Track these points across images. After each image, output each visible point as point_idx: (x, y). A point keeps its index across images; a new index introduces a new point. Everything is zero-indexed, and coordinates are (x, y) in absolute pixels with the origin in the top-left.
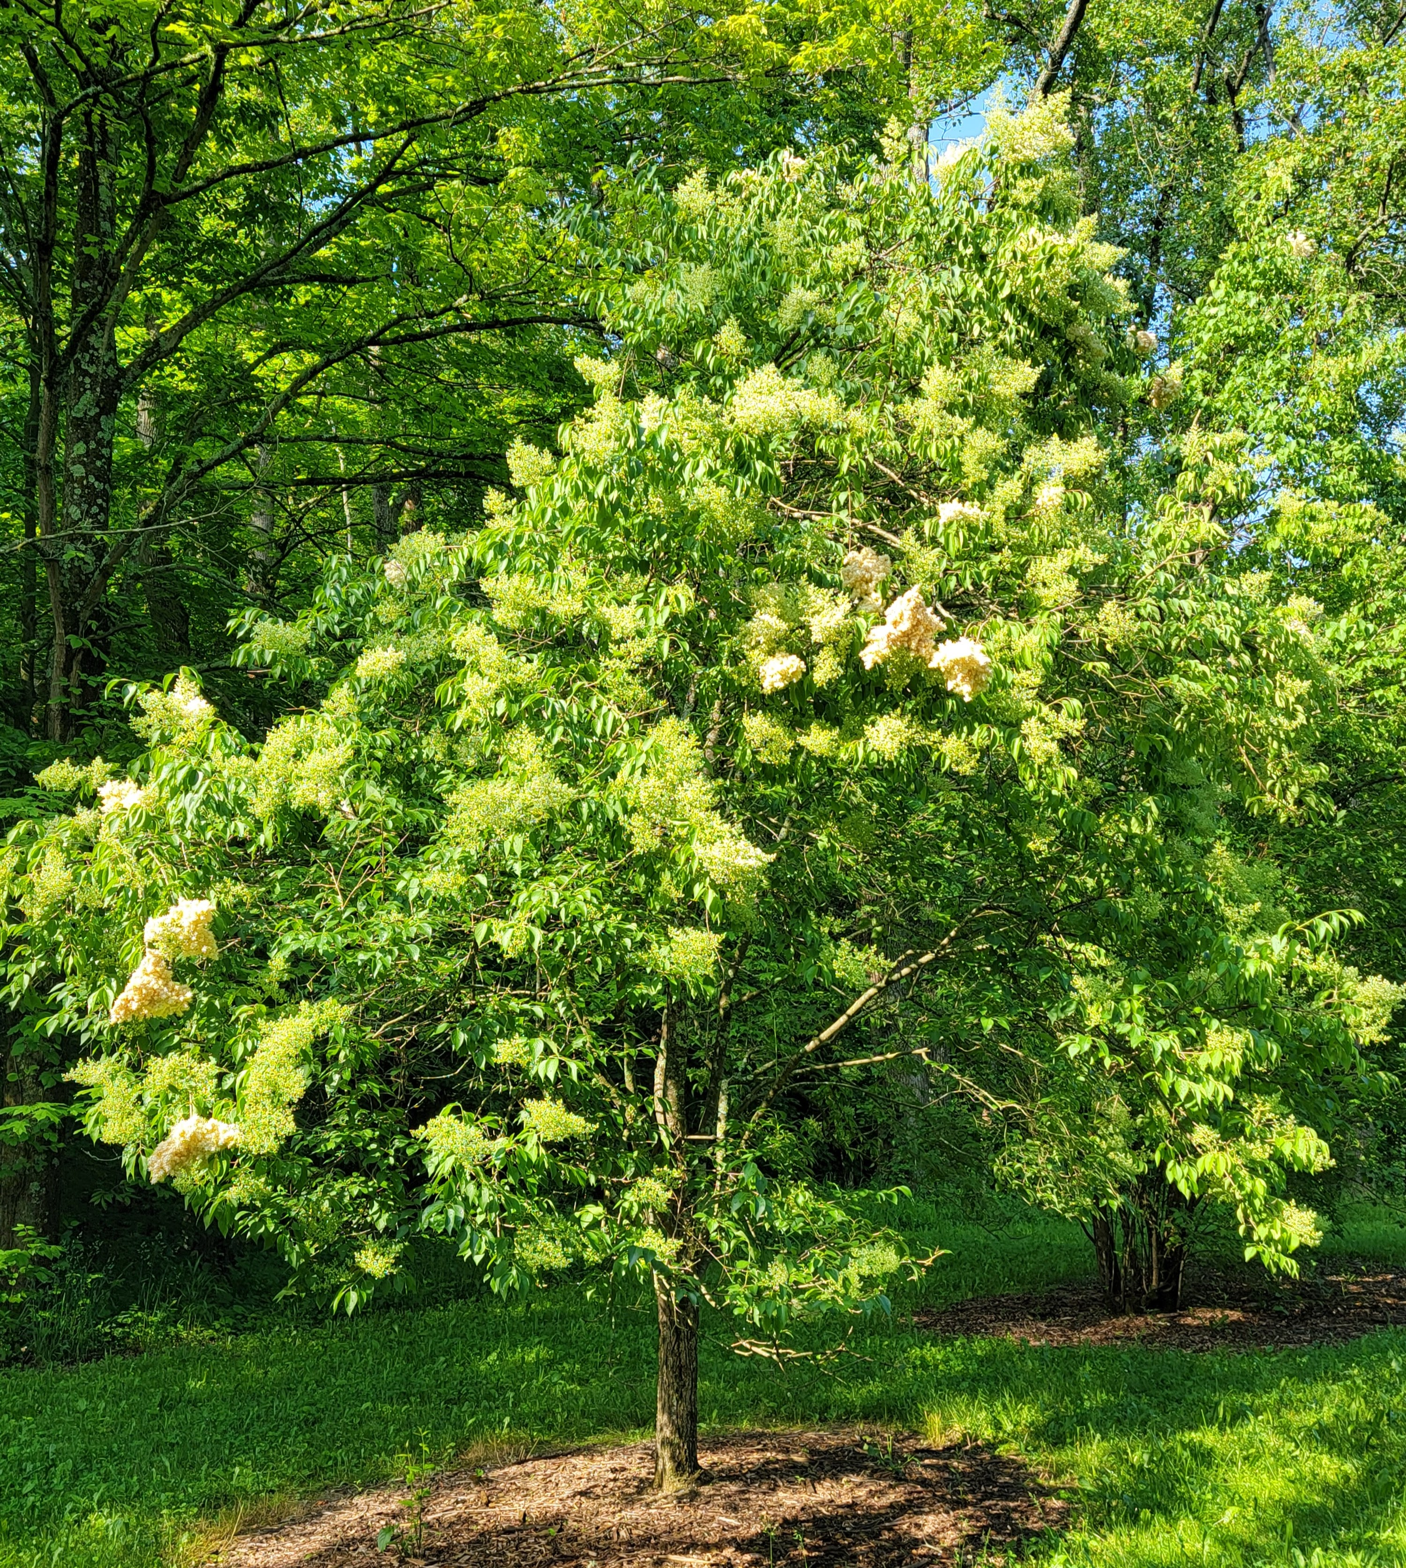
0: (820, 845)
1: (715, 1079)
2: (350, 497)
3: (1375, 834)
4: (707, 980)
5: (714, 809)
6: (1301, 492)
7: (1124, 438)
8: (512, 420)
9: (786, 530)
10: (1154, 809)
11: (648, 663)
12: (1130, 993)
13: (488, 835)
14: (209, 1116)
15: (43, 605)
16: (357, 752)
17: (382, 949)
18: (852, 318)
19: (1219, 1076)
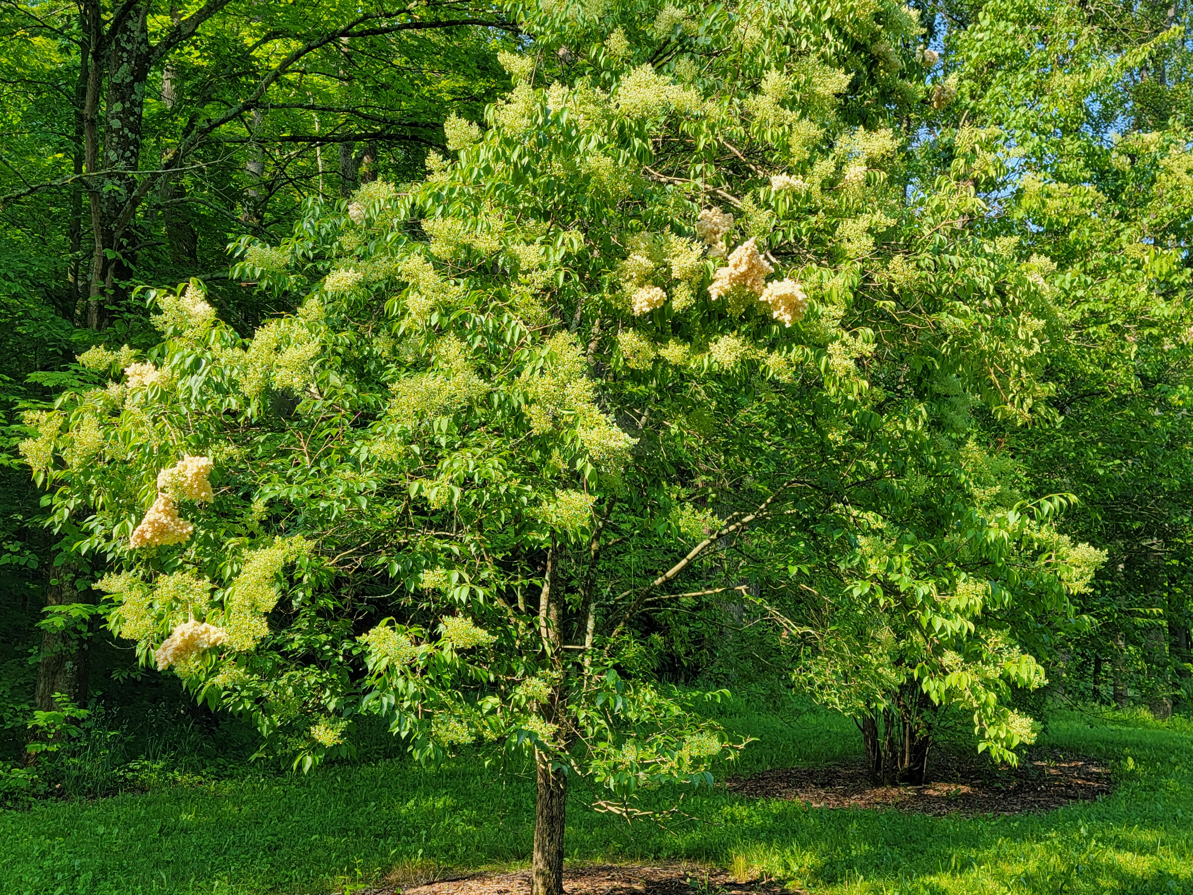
0: (672, 431)
1: (586, 603)
2: (322, 151)
3: (1084, 435)
4: (584, 531)
5: (595, 402)
6: (1040, 176)
7: (908, 129)
8: (448, 98)
9: (655, 192)
10: (924, 413)
11: (546, 289)
12: (901, 551)
13: (421, 416)
14: (204, 621)
15: (85, 225)
16: (324, 348)
17: (338, 500)
18: (709, 31)
19: (963, 614)
